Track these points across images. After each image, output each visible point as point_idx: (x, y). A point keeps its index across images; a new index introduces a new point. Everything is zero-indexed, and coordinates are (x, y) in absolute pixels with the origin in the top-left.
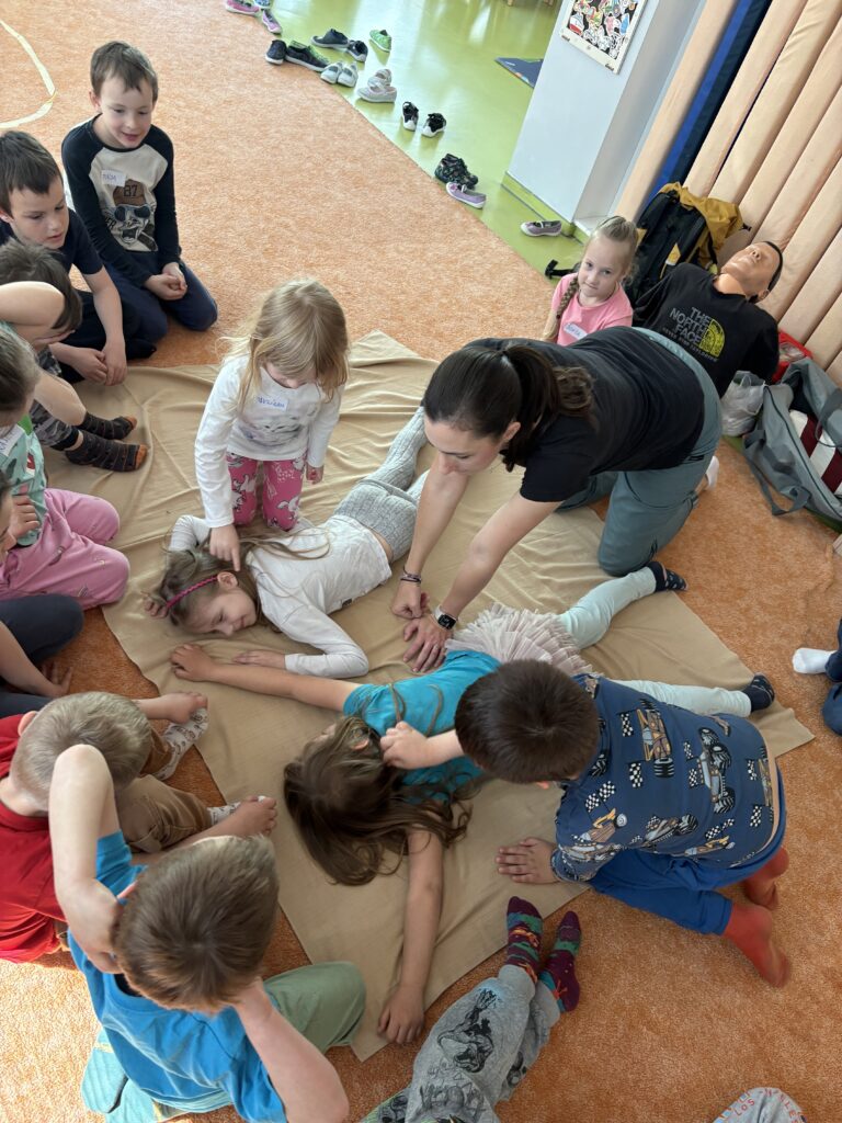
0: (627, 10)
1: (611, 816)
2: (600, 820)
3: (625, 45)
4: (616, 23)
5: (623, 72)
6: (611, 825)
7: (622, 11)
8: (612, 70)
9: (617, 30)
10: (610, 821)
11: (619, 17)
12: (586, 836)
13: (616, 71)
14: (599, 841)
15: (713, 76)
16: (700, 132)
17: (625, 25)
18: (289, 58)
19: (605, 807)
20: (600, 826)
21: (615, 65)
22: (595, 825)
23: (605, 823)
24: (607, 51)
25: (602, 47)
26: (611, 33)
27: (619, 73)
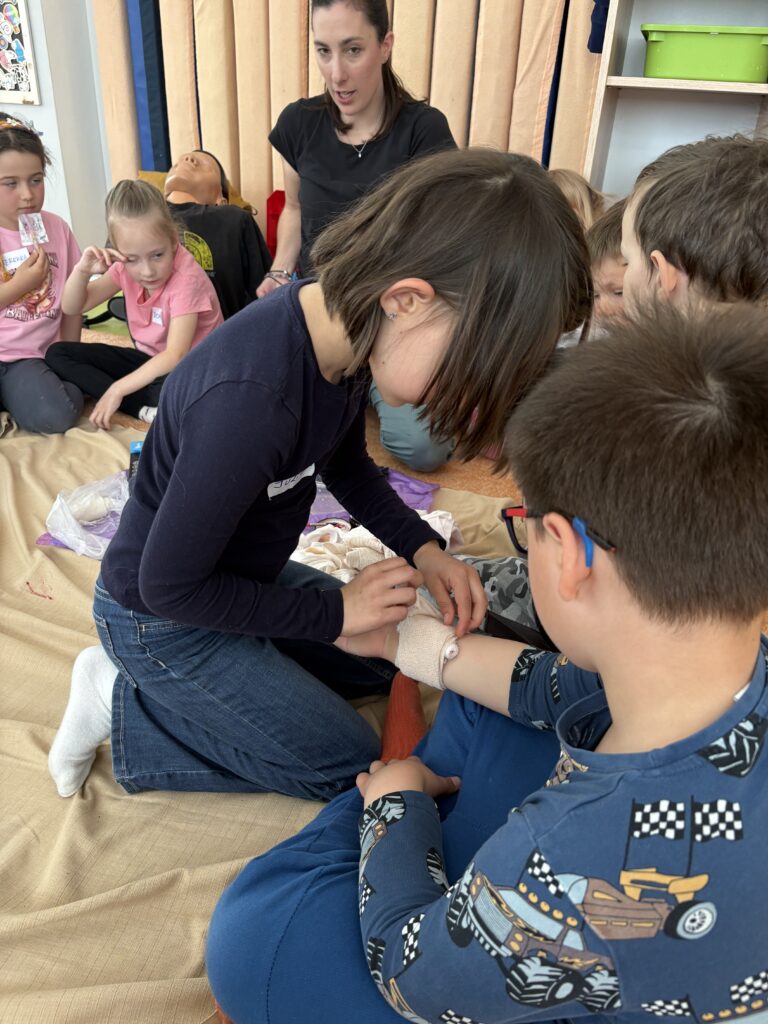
0: (14, 36)
1: (684, 888)
2: (650, 875)
3: (32, 71)
4: (9, 56)
5: (45, 100)
6: (664, 910)
7: (9, 39)
8: (32, 103)
9: (14, 61)
10: (670, 898)
11: (10, 48)
12: (574, 887)
13: (37, 102)
14: (593, 925)
15: (141, 63)
16: (160, 125)
17: (20, 52)
19: (685, 854)
20: (634, 893)
21: (33, 96)
22: (625, 878)
23: (651, 893)
24: (17, 88)
25: (8, 86)
26: (11, 68)
27: (41, 104)
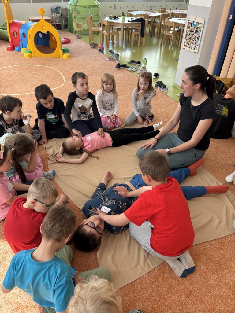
0: (198, 38)
3: (198, 46)
5: (198, 53)
11: (196, 40)
18: (121, 67)
24: (194, 49)
26: (195, 44)
